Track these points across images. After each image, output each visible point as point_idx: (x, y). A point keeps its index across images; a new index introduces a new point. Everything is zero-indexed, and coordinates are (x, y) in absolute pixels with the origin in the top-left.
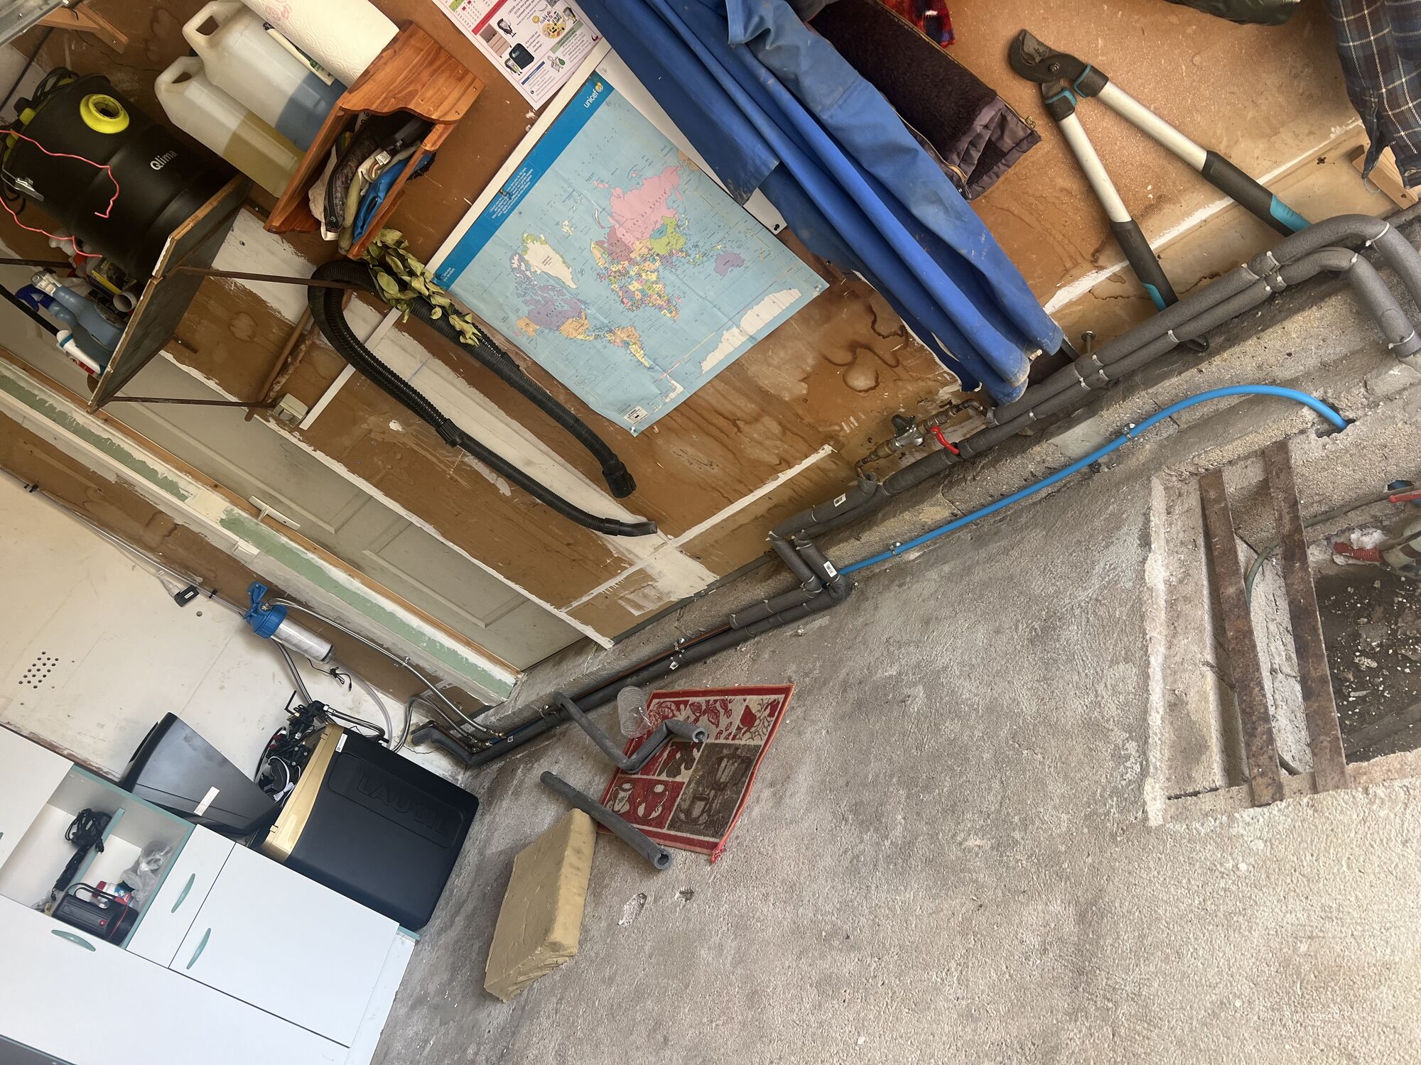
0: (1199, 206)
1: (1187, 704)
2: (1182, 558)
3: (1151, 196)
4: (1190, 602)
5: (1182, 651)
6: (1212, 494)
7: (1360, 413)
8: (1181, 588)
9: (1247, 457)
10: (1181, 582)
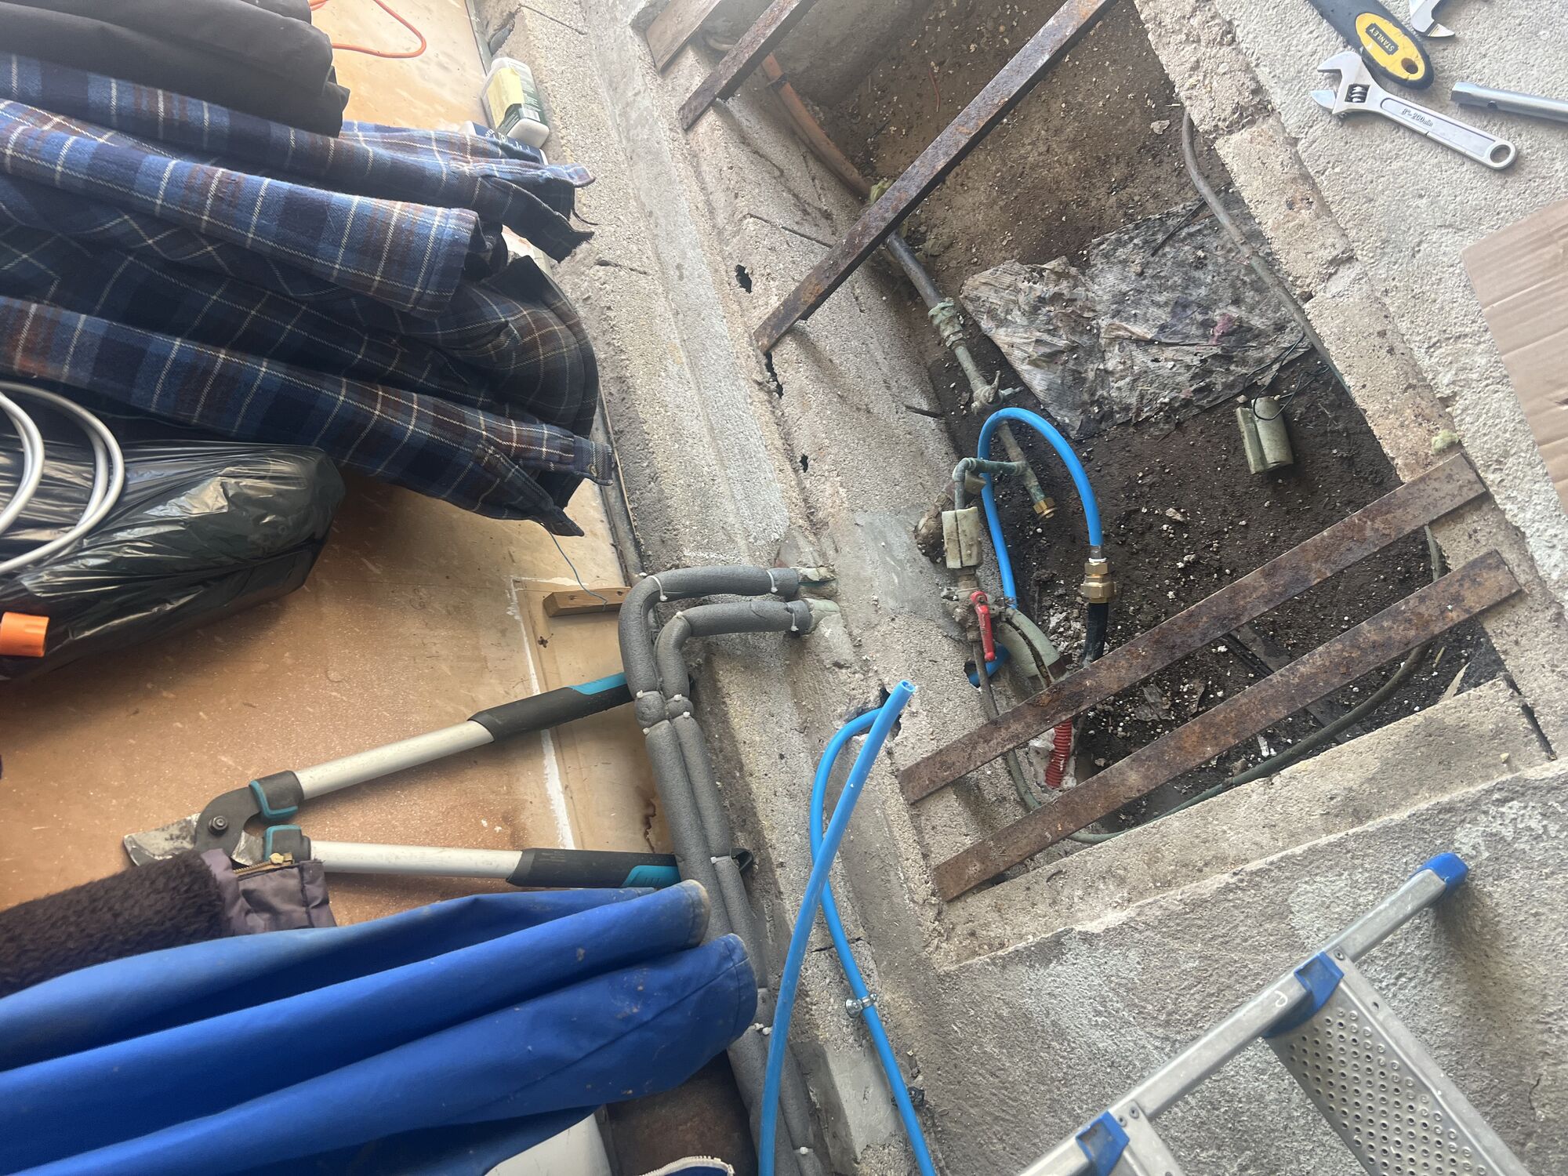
0: (541, 784)
1: (1351, 789)
2: (1080, 893)
3: (498, 829)
4: (1158, 850)
5: (1249, 835)
6: (974, 869)
7: (873, 682)
8: (1132, 878)
9: (919, 831)
10: (1122, 881)
